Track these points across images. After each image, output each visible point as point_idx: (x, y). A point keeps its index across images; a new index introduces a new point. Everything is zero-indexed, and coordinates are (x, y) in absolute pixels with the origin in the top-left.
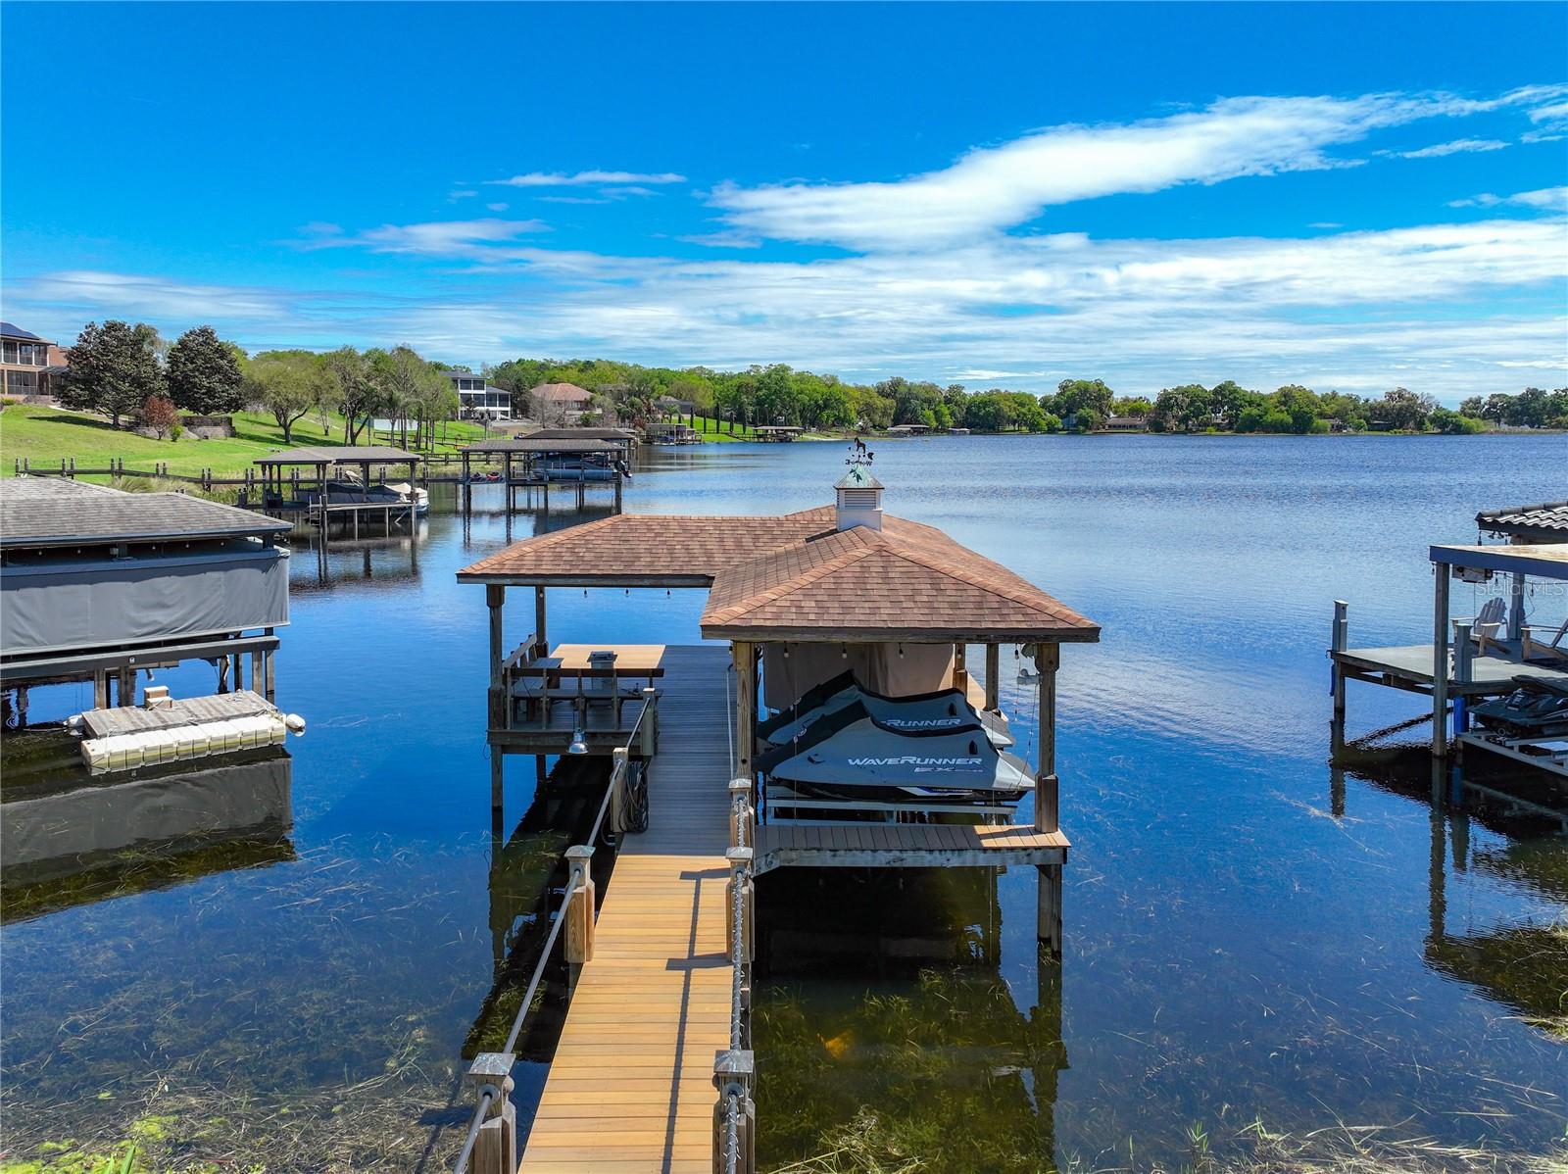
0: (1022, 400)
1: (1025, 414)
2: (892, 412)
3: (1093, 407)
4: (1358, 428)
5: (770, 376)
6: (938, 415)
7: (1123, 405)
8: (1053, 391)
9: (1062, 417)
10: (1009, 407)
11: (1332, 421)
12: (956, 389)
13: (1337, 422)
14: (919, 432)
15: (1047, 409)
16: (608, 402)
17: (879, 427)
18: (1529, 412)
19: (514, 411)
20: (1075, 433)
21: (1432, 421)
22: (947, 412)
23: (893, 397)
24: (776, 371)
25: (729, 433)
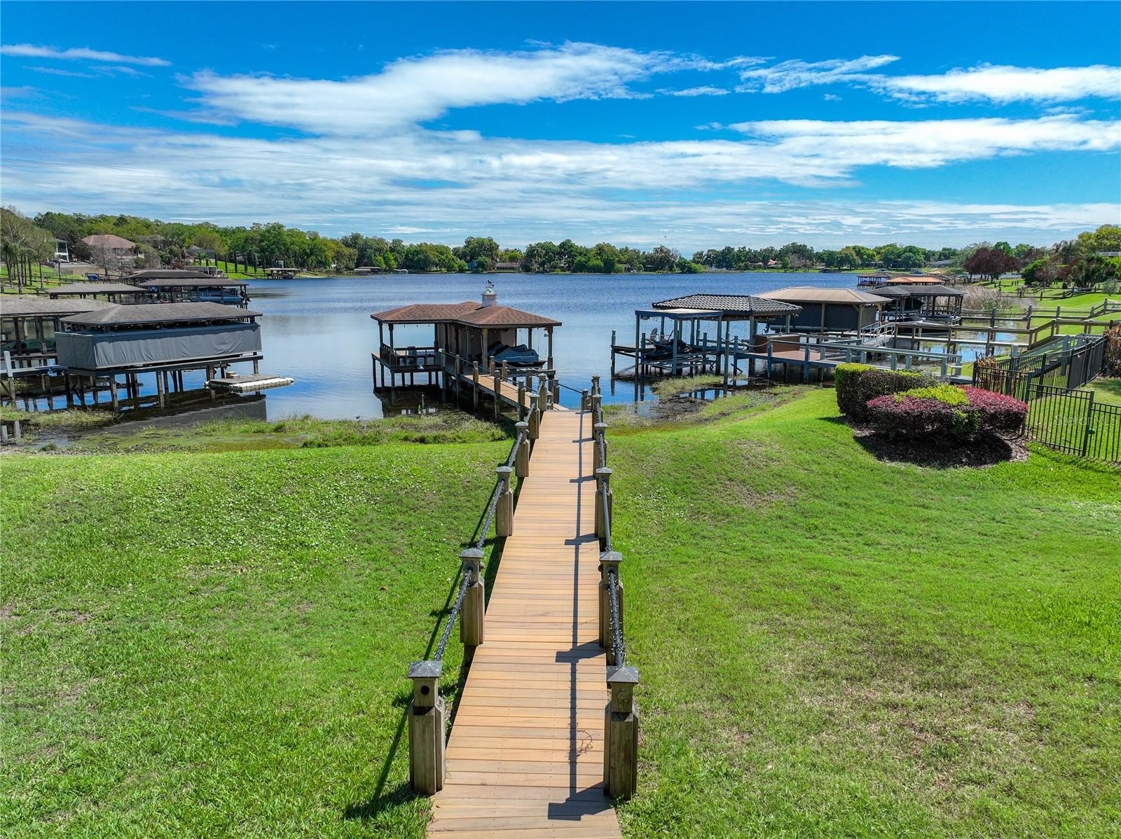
0: (441, 250)
1: (443, 260)
2: (356, 258)
3: (488, 256)
4: (639, 269)
5: (269, 231)
6: (386, 260)
7: (505, 254)
8: (461, 244)
9: (467, 262)
10: (433, 254)
11: (625, 266)
12: (397, 242)
13: (628, 266)
14: (374, 272)
15: (458, 256)
16: (151, 250)
17: (347, 268)
18: (726, 260)
19: (70, 256)
20: (476, 272)
21: (677, 266)
22: (392, 258)
23: (355, 247)
24: (274, 227)
25: (245, 273)
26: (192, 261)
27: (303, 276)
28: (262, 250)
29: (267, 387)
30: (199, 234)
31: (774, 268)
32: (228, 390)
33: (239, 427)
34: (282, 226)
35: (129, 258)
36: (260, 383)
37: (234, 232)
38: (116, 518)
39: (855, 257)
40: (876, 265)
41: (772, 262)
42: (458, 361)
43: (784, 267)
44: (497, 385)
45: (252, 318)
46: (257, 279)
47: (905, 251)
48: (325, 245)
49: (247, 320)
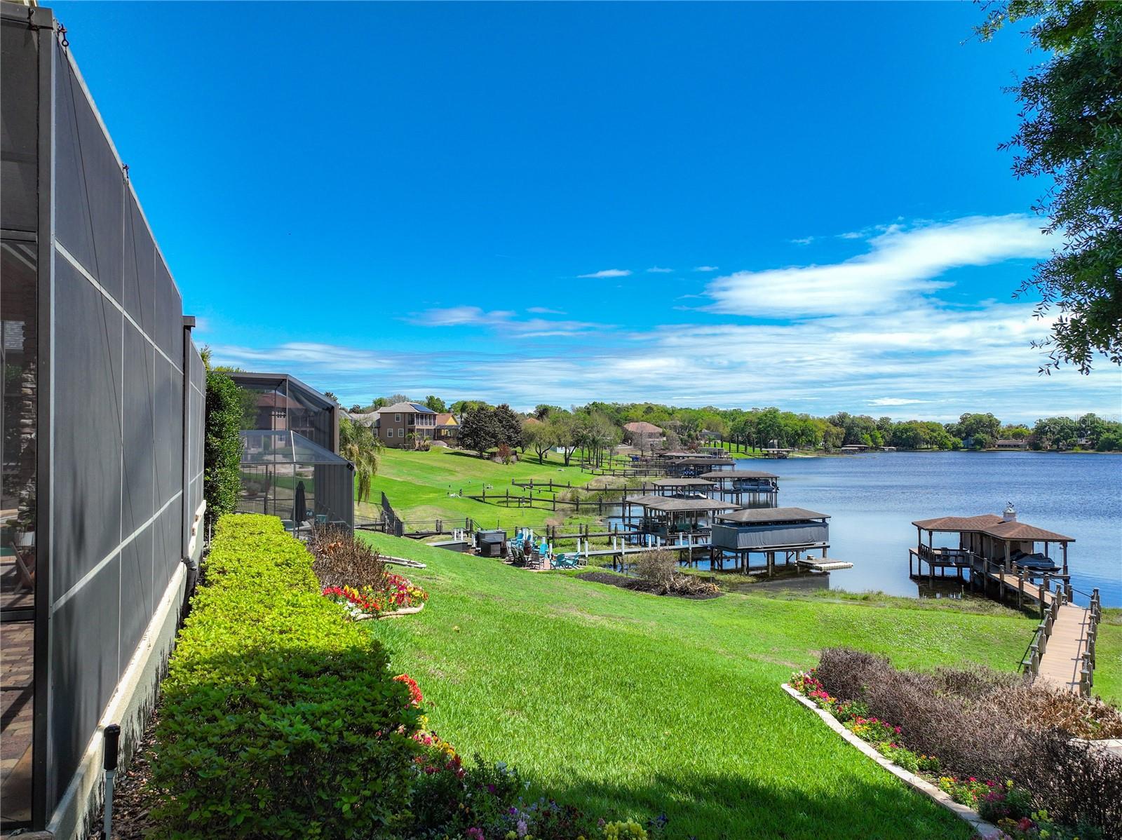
0: (932, 427)
1: (936, 437)
2: (843, 436)
3: (987, 433)
5: (766, 415)
6: (874, 439)
7: (1008, 431)
8: (956, 421)
9: (962, 439)
10: (924, 432)
12: (885, 421)
14: (862, 450)
15: (951, 433)
16: (675, 435)
17: (835, 447)
20: (973, 450)
22: (879, 436)
23: (841, 426)
24: (769, 411)
25: (745, 452)
26: (703, 442)
27: (797, 456)
28: (759, 432)
29: (833, 569)
30: (706, 418)
32: (809, 567)
34: (777, 410)
35: (657, 441)
36: (828, 565)
37: (731, 414)
42: (986, 563)
44: (1021, 584)
45: (824, 519)
48: (816, 426)
49: (821, 521)
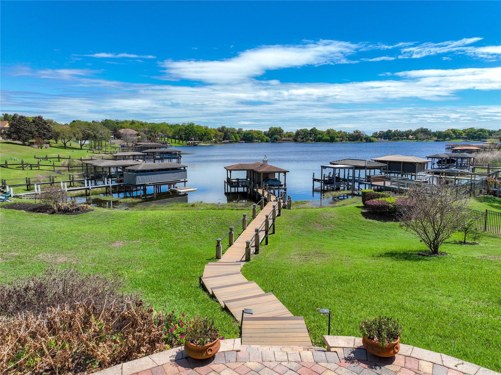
0: (259, 133)
1: (260, 137)
2: (223, 136)
3: (279, 135)
4: (346, 140)
5: (189, 126)
6: (236, 137)
7: (286, 134)
8: (267, 130)
9: (269, 138)
10: (255, 135)
12: (240, 130)
13: (341, 139)
14: (230, 142)
15: (266, 135)
16: (144, 134)
17: (219, 141)
18: (388, 136)
19: (114, 137)
20: (273, 142)
21: (364, 139)
22: (238, 136)
23: (223, 132)
24: (190, 124)
25: (179, 143)
26: (159, 139)
27: (202, 144)
28: (186, 134)
29: (189, 191)
30: (161, 128)
31: (411, 139)
32: (176, 192)
33: (181, 205)
34: (194, 124)
35: (135, 138)
36: (186, 190)
37: (175, 126)
38: (156, 225)
39: (452, 134)
40: (463, 138)
41: (411, 137)
43: (417, 139)
44: (263, 192)
45: (184, 168)
46: (183, 146)
47: (478, 131)
48: (211, 131)
49: (183, 168)
